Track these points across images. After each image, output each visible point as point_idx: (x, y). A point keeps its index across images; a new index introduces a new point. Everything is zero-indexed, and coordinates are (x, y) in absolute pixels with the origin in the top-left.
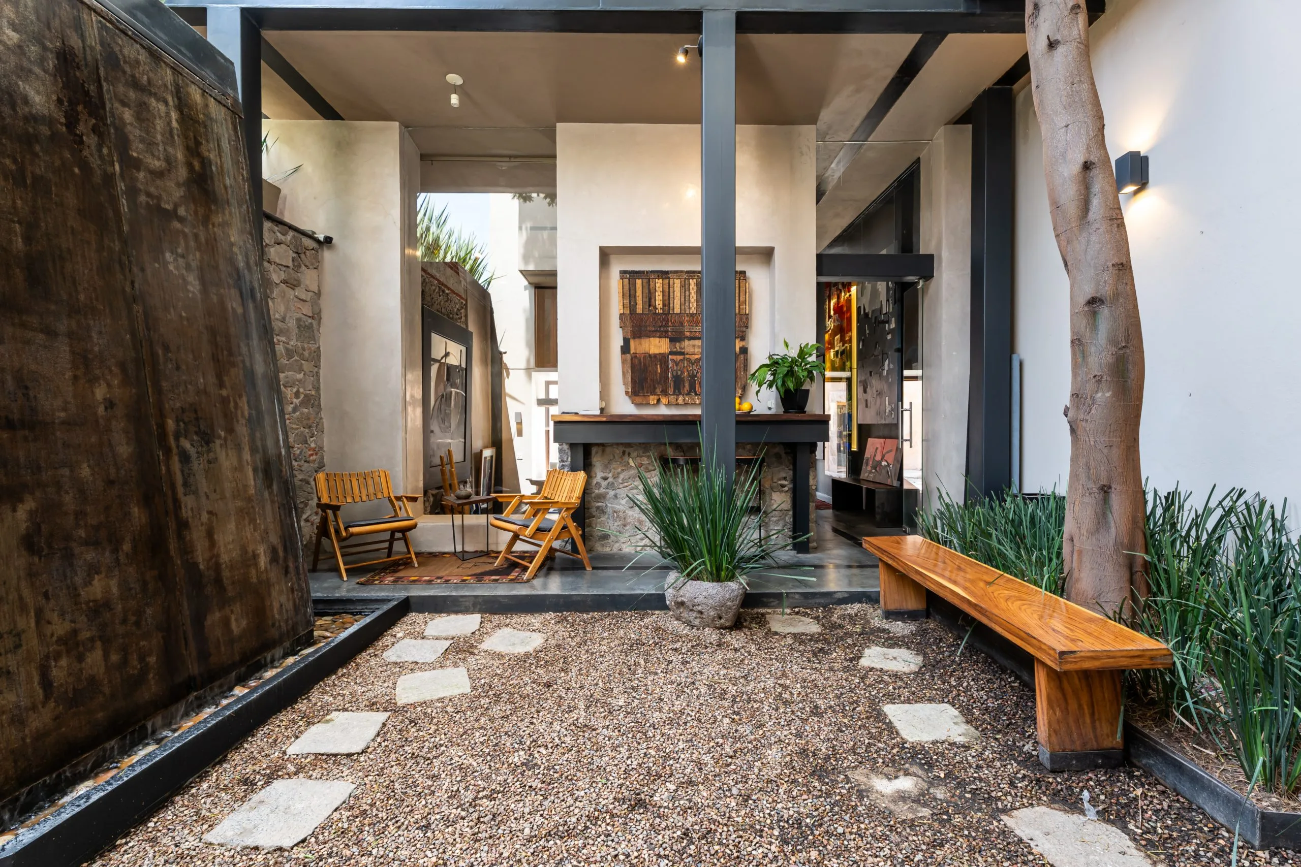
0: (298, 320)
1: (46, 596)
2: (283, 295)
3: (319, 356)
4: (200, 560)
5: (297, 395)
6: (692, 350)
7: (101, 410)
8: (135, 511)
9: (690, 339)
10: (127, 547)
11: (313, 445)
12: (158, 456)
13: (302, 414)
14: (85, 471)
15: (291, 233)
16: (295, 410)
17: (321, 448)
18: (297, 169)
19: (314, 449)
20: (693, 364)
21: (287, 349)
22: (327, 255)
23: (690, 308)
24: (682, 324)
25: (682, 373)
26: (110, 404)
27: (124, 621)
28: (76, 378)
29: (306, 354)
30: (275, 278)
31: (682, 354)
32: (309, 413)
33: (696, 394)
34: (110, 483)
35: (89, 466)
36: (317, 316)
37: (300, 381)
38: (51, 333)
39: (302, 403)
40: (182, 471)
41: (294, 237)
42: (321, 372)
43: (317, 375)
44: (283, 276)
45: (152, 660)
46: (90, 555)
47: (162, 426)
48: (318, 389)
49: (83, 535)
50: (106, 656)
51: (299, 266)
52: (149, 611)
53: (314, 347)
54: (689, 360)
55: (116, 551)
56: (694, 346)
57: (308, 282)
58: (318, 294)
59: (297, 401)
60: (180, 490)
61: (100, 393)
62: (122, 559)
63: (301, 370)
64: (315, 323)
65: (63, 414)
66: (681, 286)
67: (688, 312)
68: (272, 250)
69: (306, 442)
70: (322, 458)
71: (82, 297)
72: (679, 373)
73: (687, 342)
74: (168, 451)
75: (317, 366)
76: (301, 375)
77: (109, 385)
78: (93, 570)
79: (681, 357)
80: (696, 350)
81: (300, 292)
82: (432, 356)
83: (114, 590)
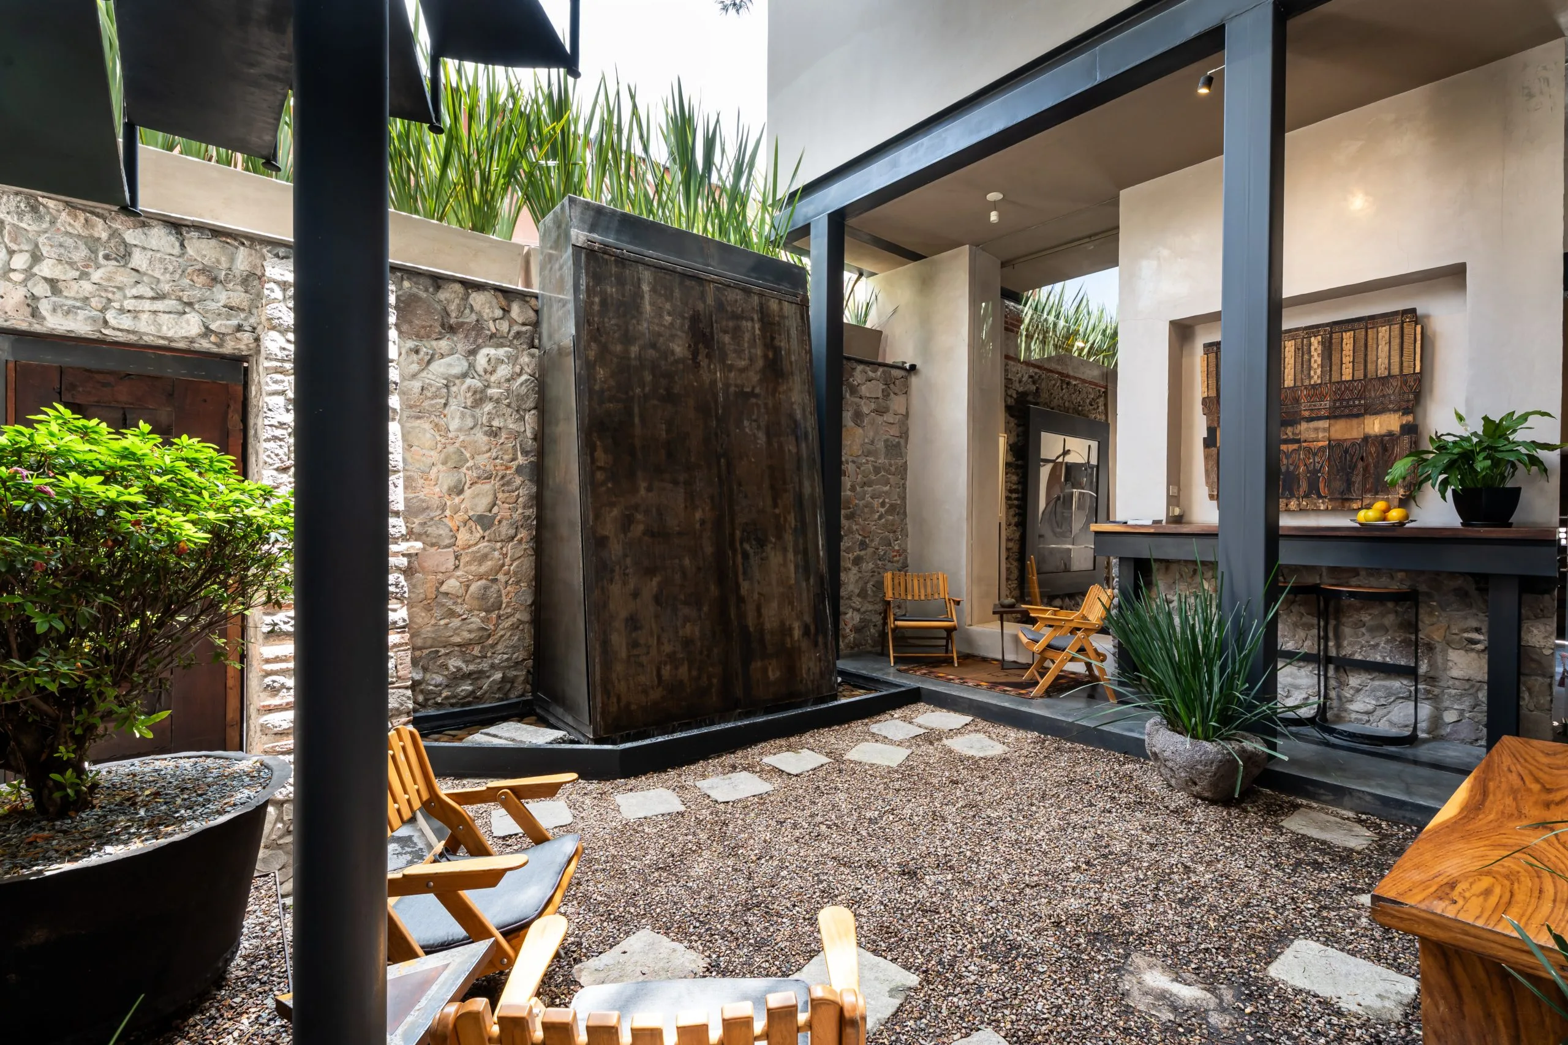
0: (886, 441)
1: (662, 629)
2: (873, 423)
3: (905, 470)
4: (750, 624)
5: (883, 504)
6: (1313, 435)
7: (698, 526)
8: (712, 587)
9: (1310, 420)
10: (705, 609)
11: (897, 548)
12: (729, 553)
13: (887, 520)
14: (687, 562)
15: (881, 369)
16: (880, 518)
17: (905, 551)
18: (895, 311)
19: (898, 551)
20: (1315, 454)
21: (875, 468)
22: (914, 380)
23: (1310, 377)
24: (1297, 400)
25: (1297, 467)
26: (703, 522)
27: (701, 653)
28: (686, 507)
29: (893, 469)
30: (865, 410)
31: (1298, 441)
32: (894, 520)
33: (1320, 496)
34: (699, 569)
35: (689, 559)
36: (905, 434)
37: (886, 493)
38: (675, 483)
39: (886, 512)
40: (743, 564)
41: (883, 372)
42: (908, 483)
43: (904, 486)
44: (873, 406)
45: (715, 681)
46: (685, 611)
47: (733, 535)
48: (904, 499)
49: (683, 599)
50: (690, 670)
51: (888, 395)
52: (716, 651)
53: (900, 462)
54: (1309, 450)
55: (700, 610)
56: (1316, 430)
57: (896, 408)
58: (907, 416)
59: (882, 510)
60: (741, 578)
61: (698, 515)
62: (703, 616)
63: (887, 483)
64: (902, 441)
65: (677, 529)
66: (1297, 349)
67: (1306, 383)
68: (863, 388)
69: (890, 545)
70: (906, 558)
71: (693, 459)
72: (1292, 468)
73: (1304, 425)
74: (735, 551)
75: (904, 478)
76: (888, 488)
77: (703, 510)
78: (687, 619)
79: (1296, 446)
80: (1321, 435)
81: (889, 417)
82: (1042, 457)
83: (697, 633)
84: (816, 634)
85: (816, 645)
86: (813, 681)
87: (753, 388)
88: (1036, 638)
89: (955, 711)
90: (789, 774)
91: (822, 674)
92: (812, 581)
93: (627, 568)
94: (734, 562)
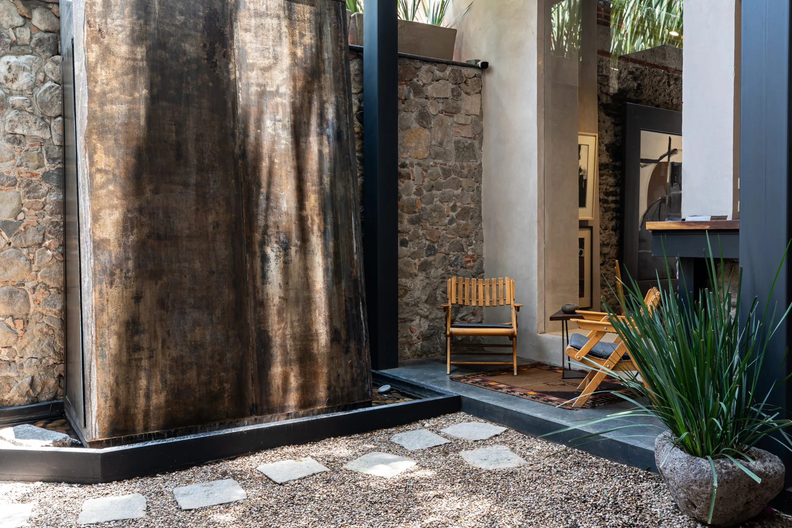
0: (457, 143)
1: (168, 333)
2: (441, 124)
3: (480, 172)
5: (454, 208)
7: (210, 229)
8: (226, 291)
10: (218, 312)
11: (470, 253)
12: (246, 258)
13: (458, 225)
14: (197, 265)
15: (450, 68)
16: (451, 222)
17: (480, 256)
19: (472, 257)
21: (444, 170)
22: (490, 80)
26: (217, 225)
27: (212, 358)
28: (197, 210)
29: (465, 172)
30: (432, 111)
32: (467, 224)
34: (212, 273)
35: (200, 262)
36: (479, 136)
37: (457, 196)
38: (186, 185)
39: (457, 216)
40: (261, 267)
41: (452, 70)
42: (482, 186)
43: (479, 189)
44: (441, 107)
45: (227, 386)
46: (196, 315)
47: (251, 238)
48: (479, 202)
49: (193, 302)
50: (198, 375)
51: (459, 95)
52: (229, 355)
53: (473, 164)
55: (212, 314)
57: (468, 108)
58: (481, 116)
59: (453, 214)
60: (260, 281)
61: (211, 218)
62: (214, 320)
63: (459, 185)
64: (476, 143)
65: (187, 232)
68: (429, 88)
69: (463, 250)
70: (481, 264)
71: (206, 161)
74: (253, 254)
75: (479, 181)
76: (459, 191)
77: (217, 213)
78: (196, 323)
81: (460, 118)
82: (643, 156)
83: (208, 337)
84: (347, 341)
85: (347, 351)
86: (342, 389)
87: (278, 87)
88: (578, 345)
89: (492, 421)
90: (275, 483)
91: (354, 382)
92: (343, 284)
93: (128, 271)
94: (252, 266)
